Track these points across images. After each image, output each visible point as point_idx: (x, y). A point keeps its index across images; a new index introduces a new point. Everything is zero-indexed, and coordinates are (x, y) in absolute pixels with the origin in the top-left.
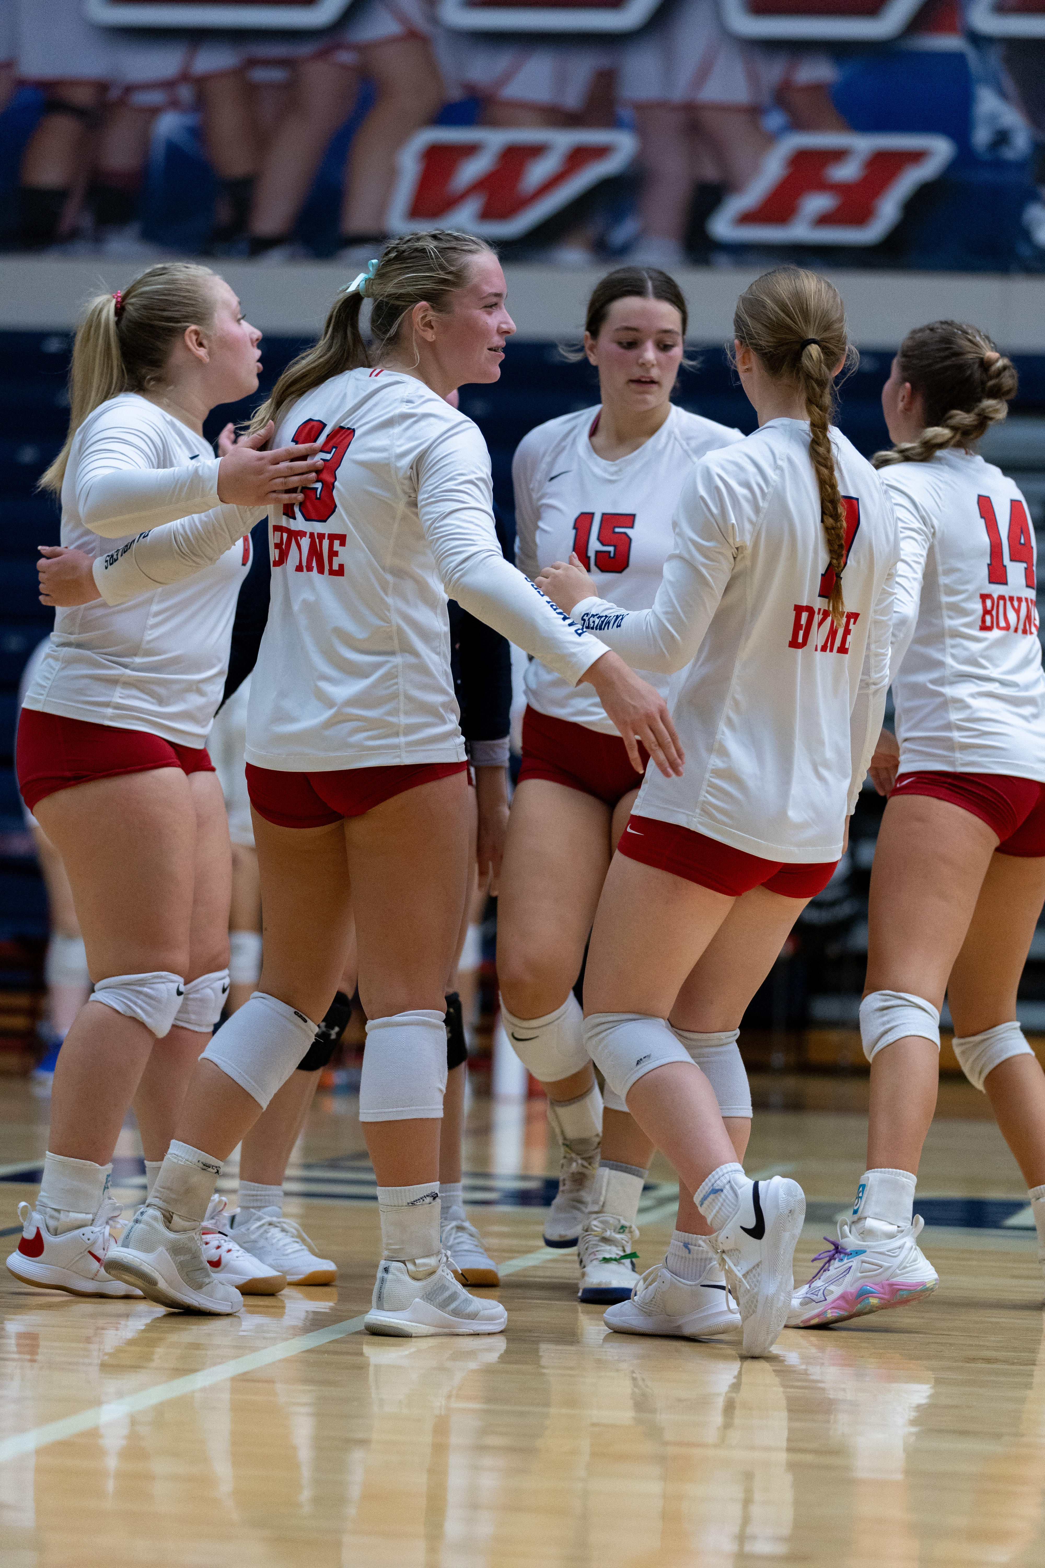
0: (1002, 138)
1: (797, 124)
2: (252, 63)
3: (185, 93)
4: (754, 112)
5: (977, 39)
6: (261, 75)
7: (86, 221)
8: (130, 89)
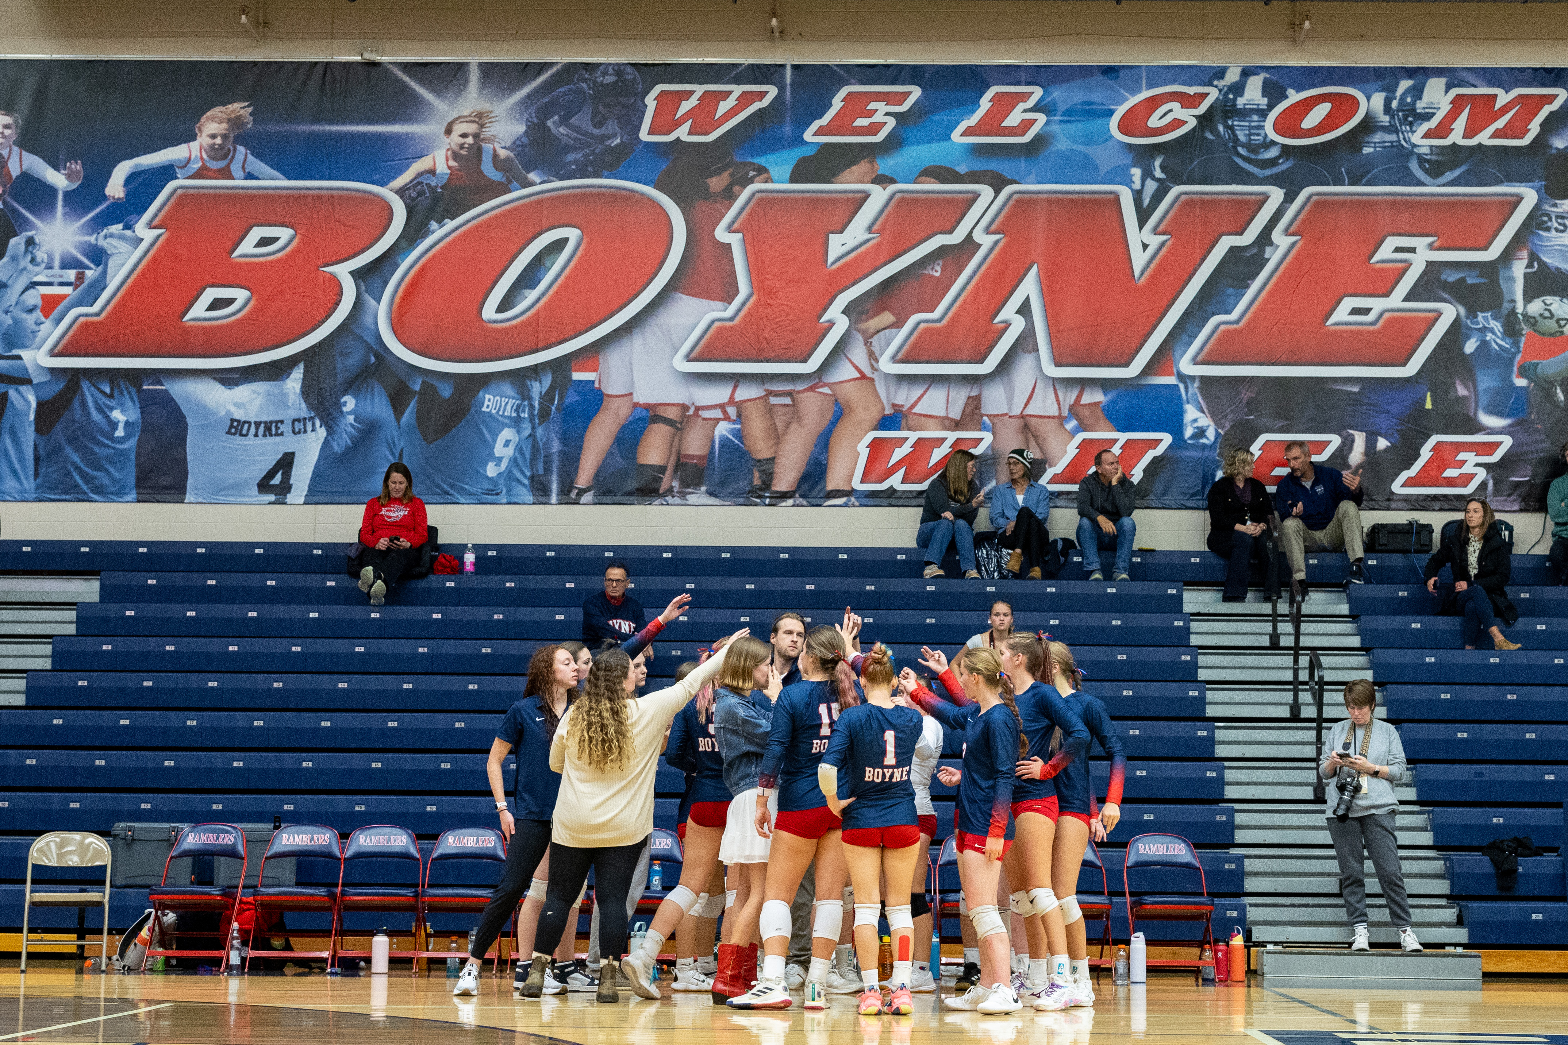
0: (1201, 433)
1: (1083, 427)
2: (770, 393)
3: (732, 411)
4: (1061, 419)
5: (1182, 377)
6: (773, 400)
7: (676, 484)
8: (698, 409)
